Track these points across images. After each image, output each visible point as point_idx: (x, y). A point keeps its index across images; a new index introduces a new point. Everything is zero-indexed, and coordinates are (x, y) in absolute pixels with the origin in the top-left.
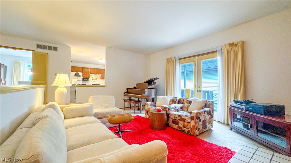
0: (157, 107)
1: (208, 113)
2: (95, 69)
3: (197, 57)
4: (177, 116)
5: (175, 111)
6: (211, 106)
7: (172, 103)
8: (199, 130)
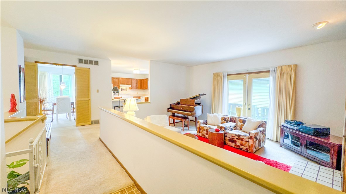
0: (209, 125)
1: (262, 133)
2: (125, 79)
3: (247, 75)
4: (235, 136)
5: (230, 130)
6: (264, 126)
7: (223, 121)
8: (256, 148)
